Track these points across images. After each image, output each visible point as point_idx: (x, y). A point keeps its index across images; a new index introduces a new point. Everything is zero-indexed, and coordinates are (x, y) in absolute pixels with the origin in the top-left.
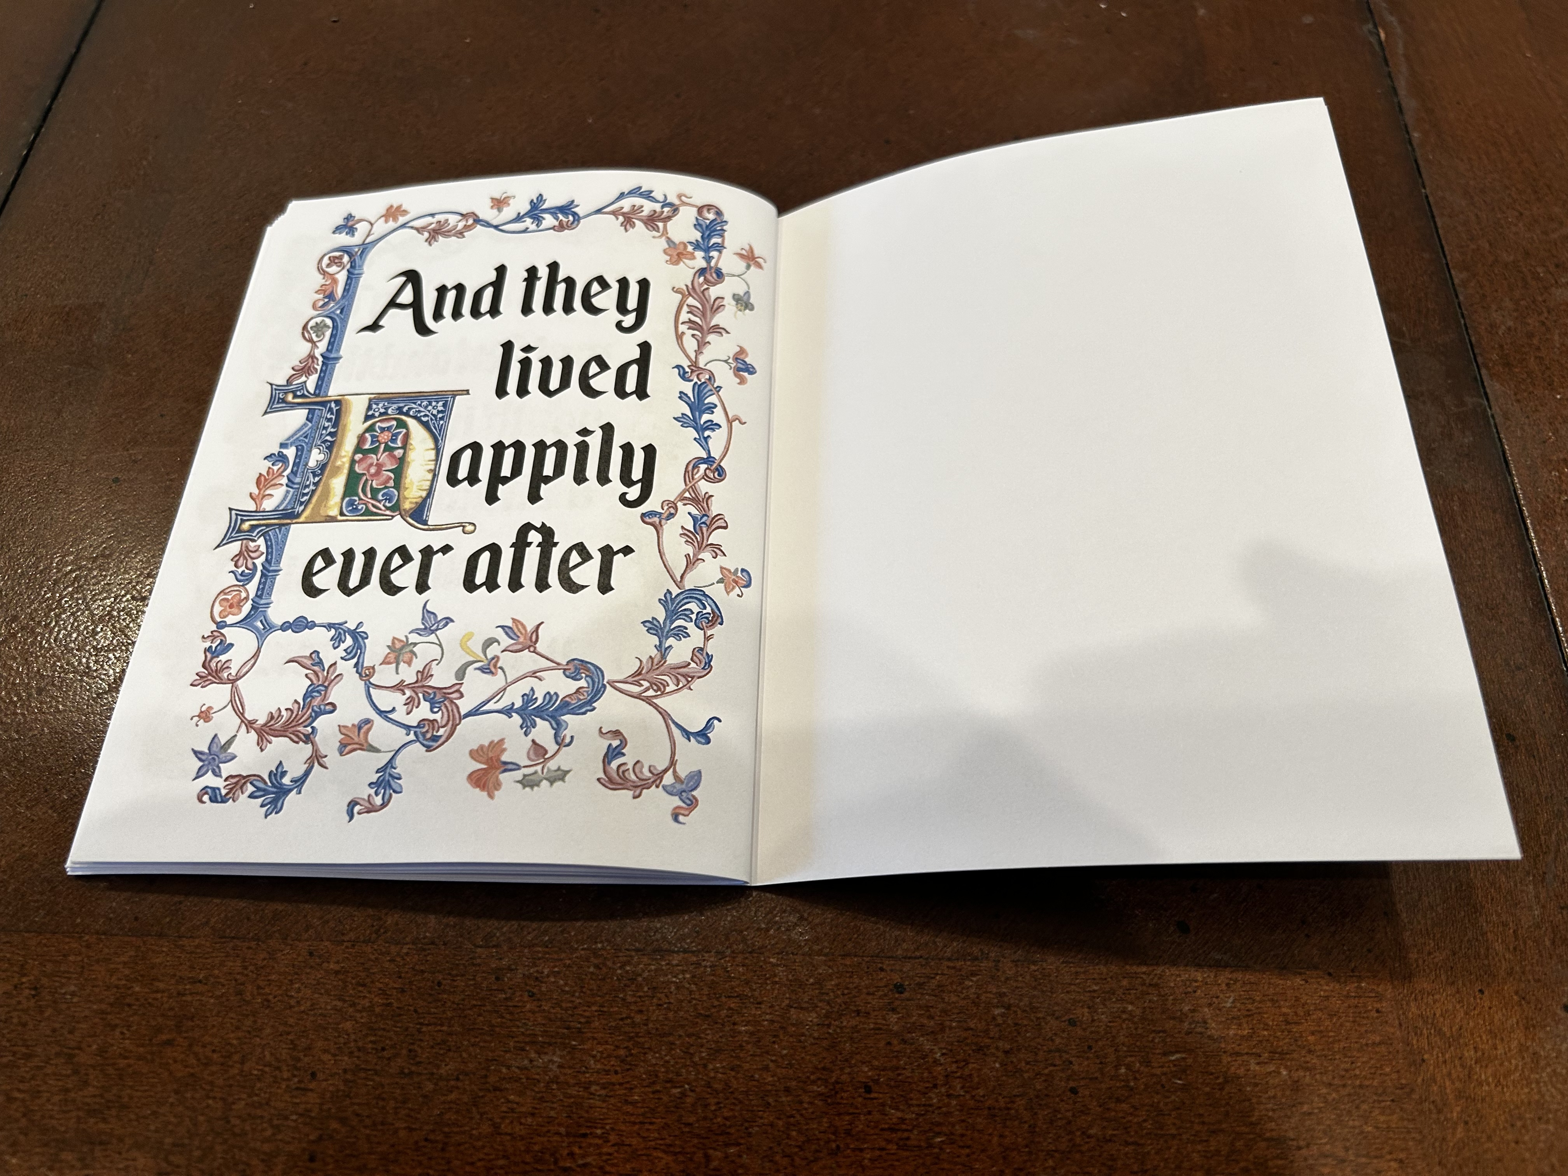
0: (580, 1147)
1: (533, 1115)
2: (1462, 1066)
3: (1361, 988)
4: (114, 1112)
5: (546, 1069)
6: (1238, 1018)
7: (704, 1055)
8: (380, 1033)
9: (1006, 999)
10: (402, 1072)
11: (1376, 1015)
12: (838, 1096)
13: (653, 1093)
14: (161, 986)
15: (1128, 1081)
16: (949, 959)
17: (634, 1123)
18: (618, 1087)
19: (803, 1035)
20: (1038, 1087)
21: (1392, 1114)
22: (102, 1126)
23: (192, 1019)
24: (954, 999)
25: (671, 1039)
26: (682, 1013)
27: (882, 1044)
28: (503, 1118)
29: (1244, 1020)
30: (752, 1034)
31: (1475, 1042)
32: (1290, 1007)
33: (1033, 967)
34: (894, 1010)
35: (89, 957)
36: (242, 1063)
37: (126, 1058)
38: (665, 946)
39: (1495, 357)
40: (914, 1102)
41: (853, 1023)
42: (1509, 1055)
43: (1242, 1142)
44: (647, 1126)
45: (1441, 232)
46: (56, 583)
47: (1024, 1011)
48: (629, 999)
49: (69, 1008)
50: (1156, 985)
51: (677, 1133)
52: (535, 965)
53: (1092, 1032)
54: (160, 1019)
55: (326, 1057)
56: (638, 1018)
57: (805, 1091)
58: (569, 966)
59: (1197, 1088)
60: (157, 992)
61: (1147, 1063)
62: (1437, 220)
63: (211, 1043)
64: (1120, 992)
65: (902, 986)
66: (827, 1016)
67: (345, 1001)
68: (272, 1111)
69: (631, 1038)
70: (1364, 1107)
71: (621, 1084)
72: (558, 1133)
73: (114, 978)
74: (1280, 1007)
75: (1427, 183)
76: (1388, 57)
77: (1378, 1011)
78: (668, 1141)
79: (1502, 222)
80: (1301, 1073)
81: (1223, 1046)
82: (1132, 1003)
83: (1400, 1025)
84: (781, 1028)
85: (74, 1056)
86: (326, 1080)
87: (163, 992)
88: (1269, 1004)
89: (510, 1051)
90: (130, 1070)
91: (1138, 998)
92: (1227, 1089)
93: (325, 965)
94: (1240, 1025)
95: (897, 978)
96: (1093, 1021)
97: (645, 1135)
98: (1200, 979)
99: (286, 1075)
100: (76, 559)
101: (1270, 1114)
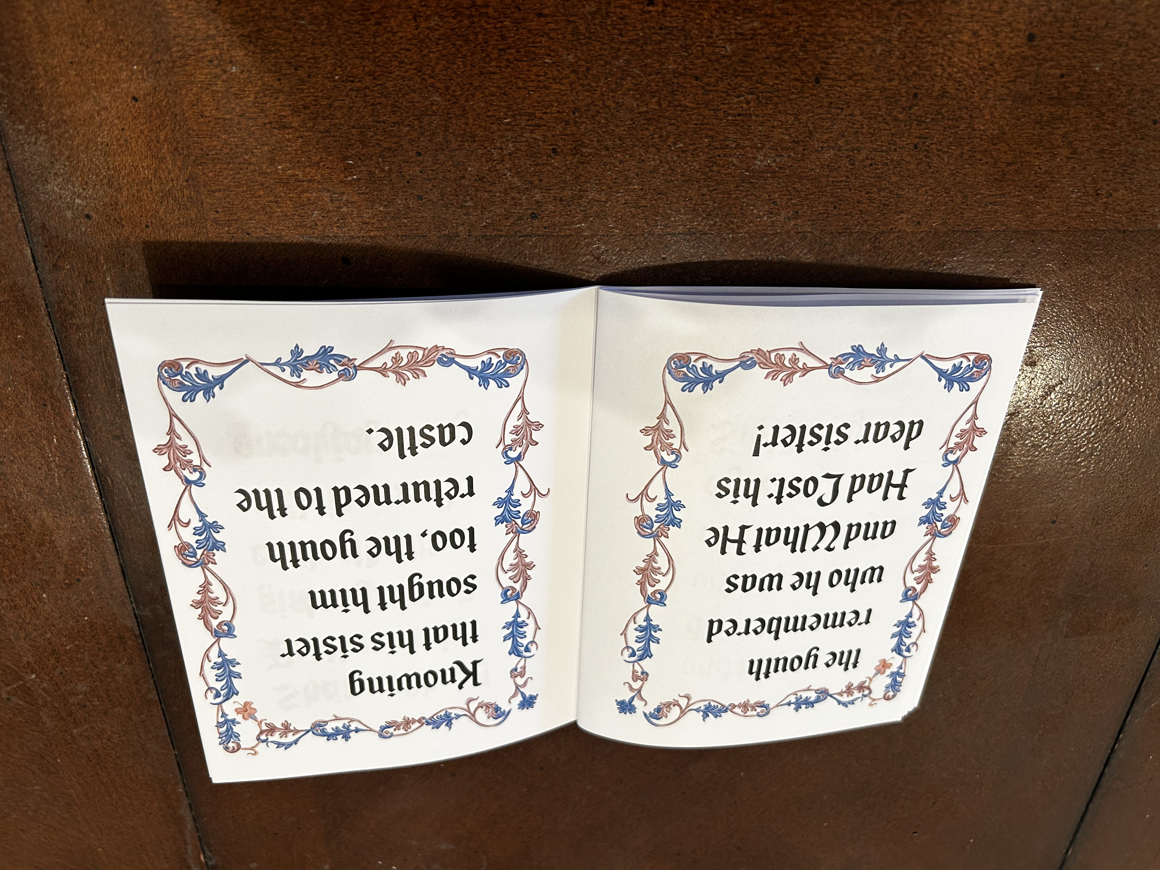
0: (742, 107)
1: (773, 127)
2: (160, 177)
3: (228, 226)
4: (1045, 118)
5: (765, 156)
6: (310, 204)
7: (661, 169)
8: (873, 175)
9: (464, 211)
10: (858, 151)
11: (219, 209)
12: (574, 146)
13: (694, 144)
14: (1015, 200)
15: (383, 161)
16: (501, 236)
17: (707, 124)
18: (719, 146)
19: (597, 184)
20: (443, 156)
21: (208, 146)
22: (1053, 110)
23: (995, 179)
24: (498, 211)
25: (684, 179)
26: (677, 195)
27: (545, 180)
28: (792, 124)
29: (306, 202)
30: (630, 184)
31: (152, 194)
32: (275, 212)
33: (446, 232)
34: (537, 202)
35: (1063, 216)
36: (962, 153)
37: (1037, 153)
38: (688, 237)
39: (130, 642)
40: (524, 144)
41: (565, 193)
42: (129, 186)
43: (308, 125)
44: (699, 122)
45: (165, 725)
46: (1092, 454)
47: (452, 204)
48: (710, 203)
49: (1076, 183)
50: (364, 223)
51: (679, 119)
52: (773, 222)
53: (407, 192)
54: (1016, 179)
55: (908, 158)
56: (705, 190)
57: (596, 148)
58: (750, 222)
59: (337, 158)
60: (1018, 196)
61: (371, 173)
62: (167, 733)
63: (983, 165)
64: (388, 218)
65: (533, 218)
66: (581, 197)
67: (897, 194)
68: (942, 124)
69: (710, 178)
70: (226, 151)
71: (716, 148)
72: (757, 116)
73: (1046, 203)
74: (282, 212)
75: (174, 757)
76: (199, 843)
77: (217, 212)
78: (685, 113)
79: (122, 734)
80: (269, 170)
81: (320, 186)
82: (380, 211)
83: (202, 204)
84: (611, 188)
85: (1072, 153)
86: (908, 144)
87: (1014, 196)
88: (289, 214)
89: (789, 167)
90: (1035, 146)
91: (376, 215)
92: (318, 158)
93: (910, 216)
94: (308, 200)
95: (536, 222)
96: (406, 199)
97: (699, 117)
98: (335, 229)
99: (934, 146)
100: (1079, 470)
101: (289, 144)
